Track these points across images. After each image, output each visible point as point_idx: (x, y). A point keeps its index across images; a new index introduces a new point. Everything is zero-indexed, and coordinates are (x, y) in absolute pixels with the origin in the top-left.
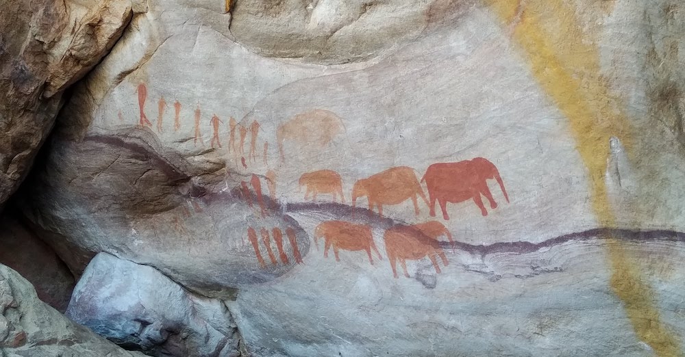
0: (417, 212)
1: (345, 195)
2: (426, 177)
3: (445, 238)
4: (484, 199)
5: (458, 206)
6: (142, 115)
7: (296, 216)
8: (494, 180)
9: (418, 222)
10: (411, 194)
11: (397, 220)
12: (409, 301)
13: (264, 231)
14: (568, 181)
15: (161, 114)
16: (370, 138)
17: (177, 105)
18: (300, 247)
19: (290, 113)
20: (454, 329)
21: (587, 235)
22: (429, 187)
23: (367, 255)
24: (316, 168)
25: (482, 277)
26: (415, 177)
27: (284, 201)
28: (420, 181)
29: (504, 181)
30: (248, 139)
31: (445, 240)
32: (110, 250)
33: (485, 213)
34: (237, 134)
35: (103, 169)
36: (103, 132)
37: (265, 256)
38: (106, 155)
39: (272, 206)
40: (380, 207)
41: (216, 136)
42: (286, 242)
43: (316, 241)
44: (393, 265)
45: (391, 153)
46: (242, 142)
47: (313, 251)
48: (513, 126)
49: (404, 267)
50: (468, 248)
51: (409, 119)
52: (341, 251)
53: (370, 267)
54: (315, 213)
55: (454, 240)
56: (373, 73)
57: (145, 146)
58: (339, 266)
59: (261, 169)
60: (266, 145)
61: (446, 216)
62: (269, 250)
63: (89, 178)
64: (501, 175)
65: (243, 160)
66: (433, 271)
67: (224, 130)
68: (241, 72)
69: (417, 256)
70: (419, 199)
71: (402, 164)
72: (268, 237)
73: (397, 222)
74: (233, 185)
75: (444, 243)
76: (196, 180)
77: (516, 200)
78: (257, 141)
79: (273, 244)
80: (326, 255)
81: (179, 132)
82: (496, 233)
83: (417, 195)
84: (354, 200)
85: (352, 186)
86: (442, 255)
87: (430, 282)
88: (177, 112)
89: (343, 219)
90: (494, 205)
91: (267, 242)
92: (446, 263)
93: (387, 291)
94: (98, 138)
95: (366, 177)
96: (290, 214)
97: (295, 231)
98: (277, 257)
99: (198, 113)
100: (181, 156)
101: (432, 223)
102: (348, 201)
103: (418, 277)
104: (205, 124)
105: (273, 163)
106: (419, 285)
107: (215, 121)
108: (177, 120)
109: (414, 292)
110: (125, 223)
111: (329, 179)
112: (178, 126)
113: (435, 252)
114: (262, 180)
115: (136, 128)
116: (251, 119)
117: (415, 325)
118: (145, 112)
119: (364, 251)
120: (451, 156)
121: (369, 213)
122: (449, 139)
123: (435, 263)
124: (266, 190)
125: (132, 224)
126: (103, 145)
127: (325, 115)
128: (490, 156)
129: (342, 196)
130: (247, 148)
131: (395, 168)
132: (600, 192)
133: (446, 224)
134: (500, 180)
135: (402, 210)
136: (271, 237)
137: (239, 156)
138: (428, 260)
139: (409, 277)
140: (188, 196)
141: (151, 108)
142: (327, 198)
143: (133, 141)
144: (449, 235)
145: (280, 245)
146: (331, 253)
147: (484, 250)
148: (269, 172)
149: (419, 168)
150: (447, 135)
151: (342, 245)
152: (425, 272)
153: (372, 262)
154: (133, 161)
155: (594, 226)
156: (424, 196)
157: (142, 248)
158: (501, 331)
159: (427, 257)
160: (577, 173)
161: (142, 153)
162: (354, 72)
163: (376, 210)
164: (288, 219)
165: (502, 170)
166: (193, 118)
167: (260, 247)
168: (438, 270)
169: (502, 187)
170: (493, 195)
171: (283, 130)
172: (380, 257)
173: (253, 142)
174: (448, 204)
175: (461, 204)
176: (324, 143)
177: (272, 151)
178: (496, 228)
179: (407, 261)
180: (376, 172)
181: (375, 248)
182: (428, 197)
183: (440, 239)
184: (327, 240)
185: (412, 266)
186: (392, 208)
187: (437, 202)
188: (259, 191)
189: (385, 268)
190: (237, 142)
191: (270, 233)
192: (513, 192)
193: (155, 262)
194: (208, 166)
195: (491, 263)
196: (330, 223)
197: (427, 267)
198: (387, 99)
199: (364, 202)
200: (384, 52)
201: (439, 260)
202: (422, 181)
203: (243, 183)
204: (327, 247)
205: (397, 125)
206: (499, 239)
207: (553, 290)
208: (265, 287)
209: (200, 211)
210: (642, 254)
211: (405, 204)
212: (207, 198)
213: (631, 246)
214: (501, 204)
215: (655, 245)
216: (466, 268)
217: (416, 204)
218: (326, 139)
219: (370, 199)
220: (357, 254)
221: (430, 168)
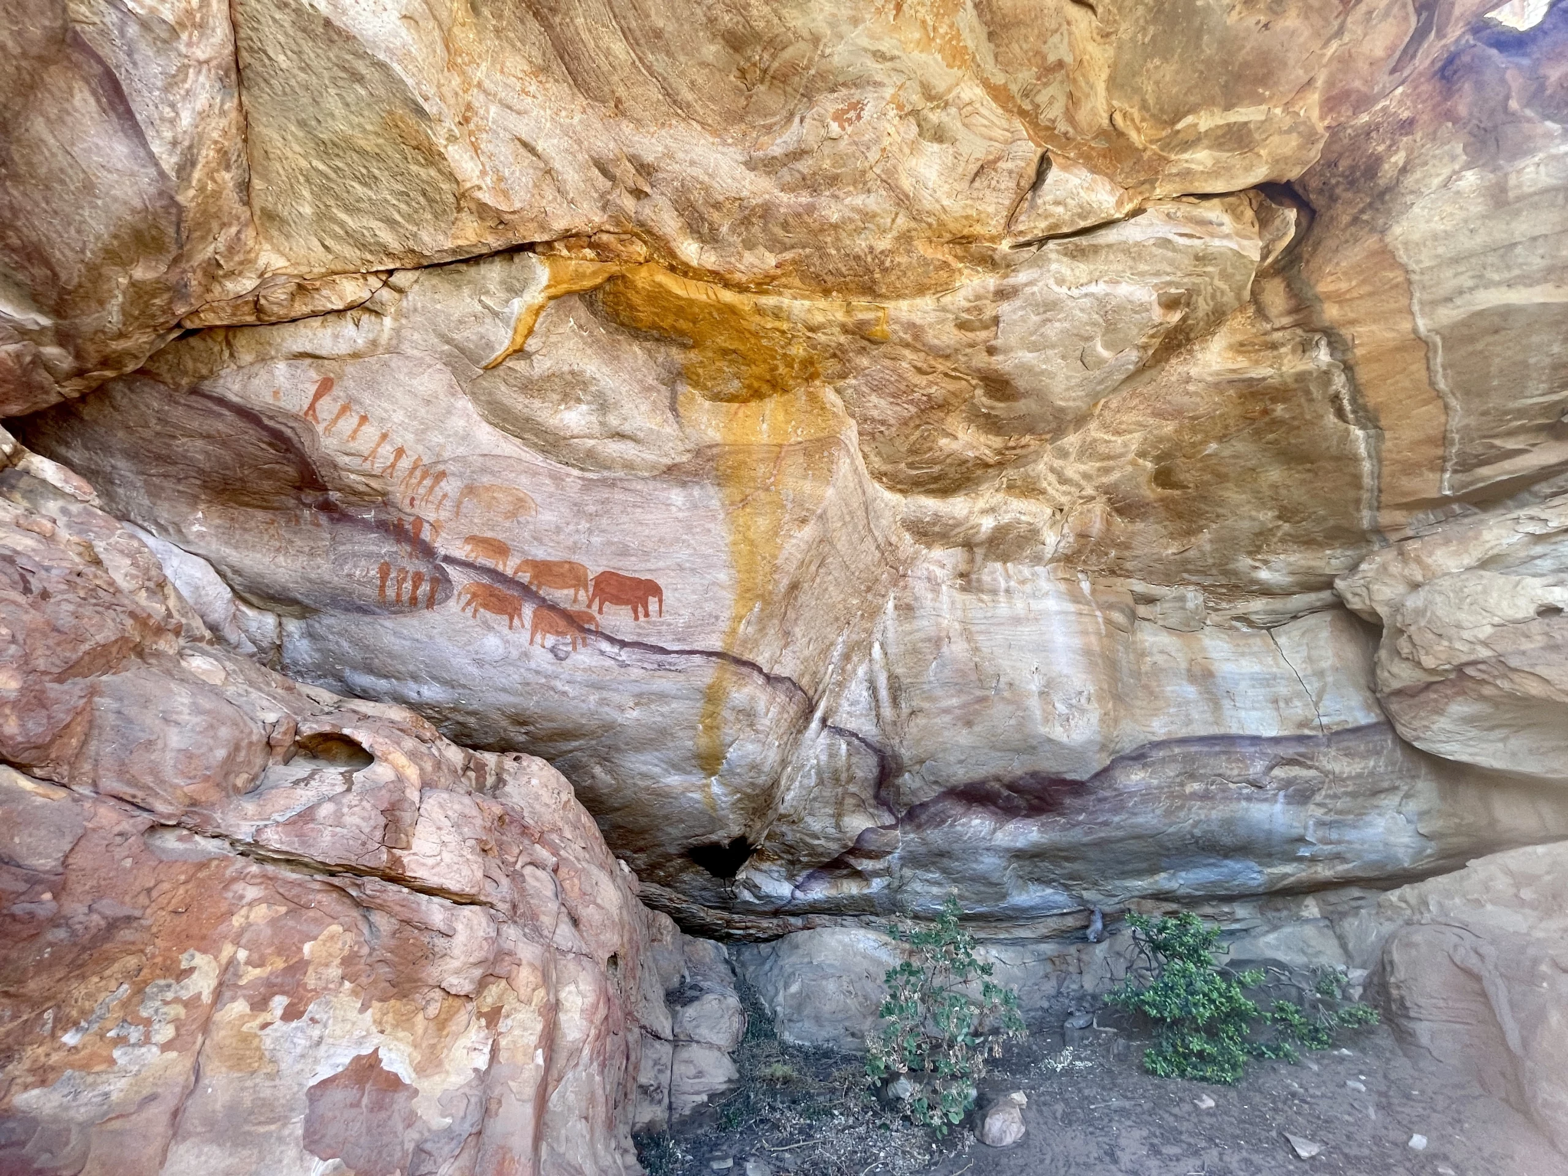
0: (575, 601)
1: (509, 566)
2: (596, 578)
4: (640, 609)
6: (312, 407)
7: (449, 569)
10: (576, 587)
11: (552, 601)
12: (533, 665)
13: (402, 570)
14: (717, 618)
15: (338, 417)
16: (558, 530)
17: (364, 419)
18: (438, 596)
19: (486, 479)
20: (564, 693)
21: (710, 654)
22: (596, 586)
23: (508, 621)
24: (489, 534)
26: (586, 575)
27: (442, 552)
30: (427, 482)
33: (637, 618)
34: (418, 473)
35: (206, 436)
36: (235, 399)
37: (391, 593)
38: (226, 424)
39: (427, 551)
40: (539, 587)
41: (393, 466)
42: (425, 588)
43: (460, 594)
44: (533, 635)
45: (574, 548)
46: (420, 483)
47: (451, 603)
48: (693, 570)
49: (544, 638)
50: (611, 640)
51: (604, 531)
53: (506, 631)
54: (472, 573)
56: (588, 485)
57: (295, 439)
58: (471, 622)
59: (430, 514)
60: (445, 496)
61: (600, 611)
62: (399, 588)
63: (174, 437)
65: (413, 499)
67: (405, 463)
68: (457, 423)
69: (558, 633)
72: (405, 577)
74: (383, 516)
75: (589, 631)
76: (334, 496)
77: (667, 618)
78: (437, 489)
79: (408, 585)
80: (463, 609)
81: (351, 444)
82: (639, 635)
84: (516, 573)
85: (518, 561)
86: (584, 639)
87: (562, 655)
88: (360, 425)
89: (497, 585)
90: (647, 615)
91: (400, 582)
92: (585, 645)
93: (515, 654)
94: (221, 401)
96: (444, 565)
97: (441, 581)
98: (405, 597)
99: (384, 436)
100: (335, 466)
101: (585, 613)
102: (509, 572)
103: (553, 650)
104: (387, 451)
105: (444, 515)
106: (551, 656)
107: (400, 452)
108: (355, 431)
109: (541, 658)
110: (194, 501)
112: (353, 438)
113: (577, 634)
114: (426, 526)
115: (295, 417)
116: (441, 467)
117: (528, 684)
118: (318, 406)
119: (506, 617)
121: (525, 589)
122: (633, 558)
123: (574, 644)
124: (426, 534)
125: (202, 506)
126: (227, 413)
127: (522, 495)
128: (661, 582)
129: (505, 565)
130: (422, 491)
131: (570, 562)
132: (734, 631)
133: (598, 616)
134: (661, 601)
135: (562, 595)
136: (409, 578)
137: (410, 493)
138: (569, 639)
139: (544, 646)
140: (309, 506)
141: (327, 407)
142: (489, 563)
143: (278, 426)
144: (597, 626)
145: (416, 587)
146: (469, 611)
147: (623, 644)
148: (437, 521)
149: (594, 569)
150: (633, 555)
151: (485, 606)
152: (561, 647)
153: (511, 628)
154: (264, 446)
155: (719, 650)
156: (587, 591)
157: (201, 535)
158: (603, 702)
160: (726, 614)
161: (281, 442)
162: (568, 475)
164: (438, 568)
165: (667, 594)
166: (376, 438)
167: (389, 583)
168: (575, 649)
169: (660, 606)
170: (650, 608)
171: (470, 490)
172: (522, 626)
173: (432, 488)
176: (507, 518)
177: (448, 503)
178: (641, 631)
181: (520, 616)
183: (586, 626)
184: (472, 598)
185: (550, 640)
186: (552, 590)
188: (417, 534)
190: (414, 481)
191: (410, 575)
193: (212, 556)
194: (362, 488)
195: (624, 655)
196: (484, 585)
198: (591, 509)
199: (525, 577)
200: (606, 473)
201: (579, 641)
202: (591, 580)
203: (400, 519)
204: (468, 604)
205: (590, 531)
206: (640, 640)
207: (664, 683)
208: (368, 619)
209: (318, 525)
210: (736, 674)
211: (566, 592)
212: (336, 516)
213: (733, 667)
214: (654, 617)
215: (745, 670)
216: (602, 653)
217: (576, 595)
218: (512, 515)
219: (532, 577)
220: (498, 617)
221: (603, 573)
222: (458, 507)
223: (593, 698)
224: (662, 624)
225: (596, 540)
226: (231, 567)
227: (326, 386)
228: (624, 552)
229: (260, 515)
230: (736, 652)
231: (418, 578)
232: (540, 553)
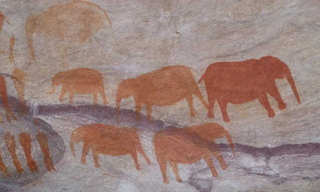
0: (193, 114)
1: (108, 96)
2: (205, 77)
3: (225, 141)
4: (271, 100)
5: (239, 106)
7: (49, 120)
8: (285, 80)
9: (193, 124)
11: (169, 123)
13: (8, 136)
18: (53, 153)
19: (43, 4)
24: (73, 66)
25: (265, 179)
26: (191, 77)
27: (35, 103)
28: (197, 81)
29: (295, 81)
31: (224, 143)
33: (271, 114)
37: (9, 163)
39: (21, 109)
40: (148, 108)
42: (36, 149)
43: (72, 145)
44: (163, 169)
47: (68, 157)
49: (176, 170)
50: (251, 151)
52: (101, 156)
53: (135, 173)
54: (72, 116)
55: (234, 142)
58: (97, 173)
59: (6, 67)
60: (13, 39)
61: (226, 118)
62: (14, 157)
64: (293, 75)
66: (209, 175)
69: (190, 160)
70: (196, 101)
71: (178, 63)
72: (14, 143)
73: (169, 125)
75: (223, 146)
79: (20, 151)
80: (83, 161)
82: (283, 134)
83: (193, 96)
84: (118, 101)
85: (115, 87)
86: (220, 158)
87: (205, 186)
89: (105, 122)
90: (282, 105)
92: (225, 166)
95: (133, 76)
96: (42, 117)
97: (47, 136)
98: (24, 164)
101: (210, 125)
102: (111, 102)
103: (192, 182)
113: (210, 154)
114: (8, 80)
120: (235, 54)
121: (135, 115)
123: (211, 167)
124: (12, 90)
127: (85, 6)
129: (104, 96)
131: (169, 67)
133: (225, 125)
134: (291, 81)
136: (17, 143)
138: (204, 164)
139: (181, 181)
142: (87, 99)
144: (229, 137)
145: (28, 151)
146: (90, 159)
147: (269, 153)
148: (16, 71)
149: (198, 67)
150: (233, 32)
151: (104, 150)
152: (199, 176)
156: (201, 97)
159: (202, 161)
163: (144, 112)
168: (215, 174)
169: (294, 88)
170: (282, 95)
171: (33, 23)
172: (149, 162)
174: (229, 104)
175: (245, 105)
177: (19, 47)
178: (283, 129)
179: (180, 165)
180: (145, 71)
181: (142, 152)
182: (206, 98)
183: (218, 141)
184: (86, 145)
185: (185, 170)
186: (163, 109)
187: (216, 103)
188: (4, 93)
189: (154, 174)
191: (17, 139)
192: (305, 92)
196: (91, 127)
197: (203, 171)
199: (130, 103)
201: (216, 163)
202: (200, 81)
204: (85, 153)
206: (286, 141)
211: (178, 105)
214: (292, 106)
216: (248, 171)
217: (191, 105)
220: (121, 158)
221: (210, 67)
224: (305, 111)
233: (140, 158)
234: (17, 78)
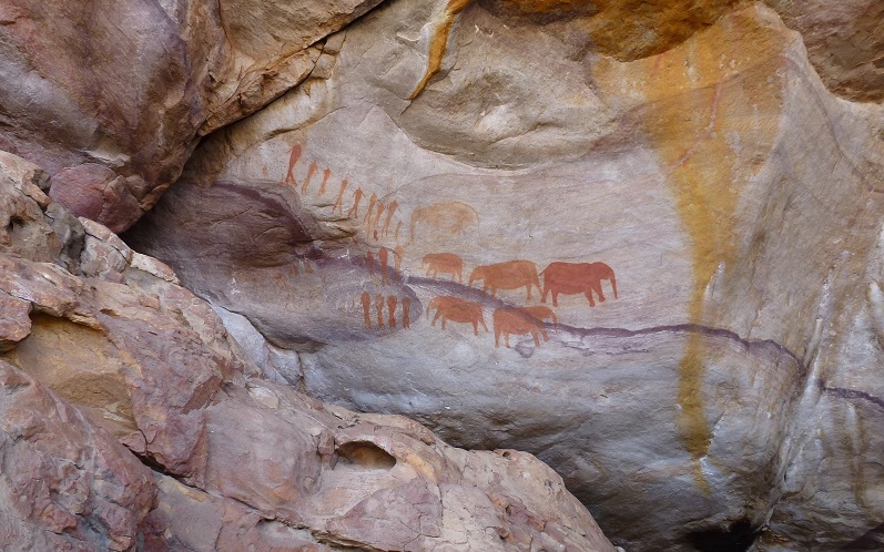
0: (529, 298)
2: (545, 271)
3: (551, 321)
4: (594, 294)
5: (567, 297)
6: (290, 174)
7: (416, 289)
8: (609, 281)
10: (528, 284)
11: (508, 303)
12: (502, 366)
13: (379, 297)
14: (677, 288)
15: (309, 177)
16: (501, 233)
17: (327, 172)
18: (411, 315)
19: (430, 200)
20: (535, 389)
21: (677, 328)
22: (546, 279)
23: (473, 328)
24: (441, 250)
25: (577, 352)
26: (535, 270)
27: (407, 274)
30: (384, 215)
32: (203, 295)
33: (592, 304)
34: (375, 209)
35: (228, 218)
36: (239, 182)
37: (374, 318)
38: (237, 204)
39: (395, 277)
40: (494, 290)
41: (355, 207)
42: (399, 309)
43: (428, 311)
44: (497, 337)
45: (517, 248)
46: (378, 217)
47: (423, 319)
48: (641, 243)
49: (507, 339)
50: (571, 330)
51: (544, 224)
52: (448, 321)
53: (473, 337)
54: (434, 288)
56: (520, 183)
57: (283, 203)
58: (442, 334)
59: (391, 244)
60: (400, 223)
61: (555, 303)
62: (380, 313)
63: (208, 224)
65: (376, 233)
66: (533, 345)
67: (364, 203)
68: (398, 155)
69: (520, 332)
70: (534, 288)
71: (526, 258)
72: (382, 303)
74: (357, 253)
75: (549, 324)
76: (318, 244)
77: (623, 298)
78: (392, 219)
79: (386, 309)
80: (433, 324)
81: (323, 197)
82: (598, 320)
84: (471, 281)
85: (471, 270)
86: (545, 334)
87: (527, 352)
88: (325, 179)
90: (602, 299)
91: (379, 308)
92: (546, 339)
93: (484, 357)
94: (232, 187)
95: (488, 264)
96: (410, 286)
97: (411, 300)
98: (386, 321)
99: (345, 183)
100: (315, 219)
101: (541, 308)
102: (465, 282)
103: (518, 348)
104: (349, 195)
105: (402, 240)
106: (517, 355)
107: (359, 194)
108: (323, 185)
109: (510, 359)
110: (228, 271)
111: (452, 262)
112: (323, 191)
113: (538, 330)
114: (390, 253)
115: (280, 185)
116: (392, 199)
117: (501, 385)
118: (293, 171)
119: (471, 324)
120: (574, 258)
121: (482, 294)
122: (577, 244)
123: (536, 340)
124: (391, 262)
125: (234, 274)
126: (237, 195)
127: (463, 207)
128: (610, 263)
129: (461, 276)
130: (381, 224)
131: (517, 261)
132: (699, 298)
133: (554, 310)
134: (614, 282)
135: (516, 295)
136: (385, 303)
137: (372, 229)
138: (530, 336)
139: (509, 347)
140: (302, 257)
141: (300, 170)
142: (447, 277)
143: (270, 196)
144: (555, 318)
145: (392, 310)
146: (439, 323)
147: (584, 332)
148: (398, 248)
149: (541, 263)
150: (577, 241)
151: (451, 317)
152: (524, 344)
153: (476, 333)
154: (264, 215)
155: (686, 322)
156: (538, 286)
157: (238, 297)
158: (575, 393)
159: (530, 334)
160: (687, 283)
161: (276, 210)
162: (500, 177)
163: (489, 292)
164: (406, 289)
165: (620, 274)
166: (339, 187)
167: (371, 310)
168: (537, 344)
169: (614, 287)
171: (419, 213)
172: (487, 331)
173: (388, 219)
174: (560, 294)
175: (572, 296)
176: (455, 231)
177: (403, 230)
178: (599, 316)
179: (510, 335)
180: (498, 262)
181: (482, 322)
182: (542, 287)
183: (545, 321)
184: (439, 312)
185: (514, 340)
187: (550, 292)
188: (384, 263)
189: (488, 340)
190: (374, 216)
191: (386, 300)
193: (247, 311)
194: (337, 233)
195: (587, 343)
196: (446, 298)
197: (528, 341)
198: (528, 204)
199: (480, 284)
200: (535, 166)
201: (541, 336)
202: (541, 274)
203: (369, 253)
204: (436, 317)
205: (530, 227)
206: (600, 325)
207: (633, 367)
208: (360, 344)
209: (311, 272)
210: (709, 345)
211: (519, 290)
212: (322, 261)
213: (704, 338)
214: (610, 300)
215: (719, 339)
216: (565, 344)
217: (529, 291)
218: (457, 228)
219: (486, 283)
220: (464, 325)
221: (551, 265)
222: (412, 231)
223: (564, 391)
224: (620, 305)
225: (538, 234)
226: (260, 318)
227: (296, 152)
228: (568, 240)
229: (271, 272)
230: (705, 321)
231: (392, 302)
232: (489, 258)
233: (480, 327)
234: (398, 253)
